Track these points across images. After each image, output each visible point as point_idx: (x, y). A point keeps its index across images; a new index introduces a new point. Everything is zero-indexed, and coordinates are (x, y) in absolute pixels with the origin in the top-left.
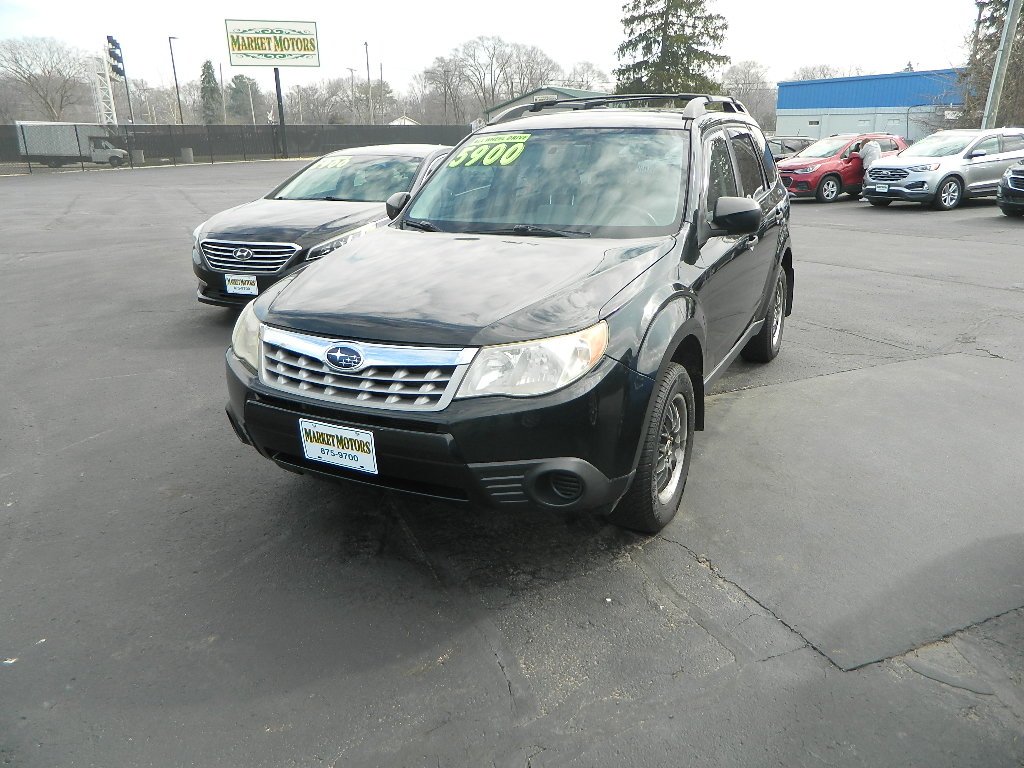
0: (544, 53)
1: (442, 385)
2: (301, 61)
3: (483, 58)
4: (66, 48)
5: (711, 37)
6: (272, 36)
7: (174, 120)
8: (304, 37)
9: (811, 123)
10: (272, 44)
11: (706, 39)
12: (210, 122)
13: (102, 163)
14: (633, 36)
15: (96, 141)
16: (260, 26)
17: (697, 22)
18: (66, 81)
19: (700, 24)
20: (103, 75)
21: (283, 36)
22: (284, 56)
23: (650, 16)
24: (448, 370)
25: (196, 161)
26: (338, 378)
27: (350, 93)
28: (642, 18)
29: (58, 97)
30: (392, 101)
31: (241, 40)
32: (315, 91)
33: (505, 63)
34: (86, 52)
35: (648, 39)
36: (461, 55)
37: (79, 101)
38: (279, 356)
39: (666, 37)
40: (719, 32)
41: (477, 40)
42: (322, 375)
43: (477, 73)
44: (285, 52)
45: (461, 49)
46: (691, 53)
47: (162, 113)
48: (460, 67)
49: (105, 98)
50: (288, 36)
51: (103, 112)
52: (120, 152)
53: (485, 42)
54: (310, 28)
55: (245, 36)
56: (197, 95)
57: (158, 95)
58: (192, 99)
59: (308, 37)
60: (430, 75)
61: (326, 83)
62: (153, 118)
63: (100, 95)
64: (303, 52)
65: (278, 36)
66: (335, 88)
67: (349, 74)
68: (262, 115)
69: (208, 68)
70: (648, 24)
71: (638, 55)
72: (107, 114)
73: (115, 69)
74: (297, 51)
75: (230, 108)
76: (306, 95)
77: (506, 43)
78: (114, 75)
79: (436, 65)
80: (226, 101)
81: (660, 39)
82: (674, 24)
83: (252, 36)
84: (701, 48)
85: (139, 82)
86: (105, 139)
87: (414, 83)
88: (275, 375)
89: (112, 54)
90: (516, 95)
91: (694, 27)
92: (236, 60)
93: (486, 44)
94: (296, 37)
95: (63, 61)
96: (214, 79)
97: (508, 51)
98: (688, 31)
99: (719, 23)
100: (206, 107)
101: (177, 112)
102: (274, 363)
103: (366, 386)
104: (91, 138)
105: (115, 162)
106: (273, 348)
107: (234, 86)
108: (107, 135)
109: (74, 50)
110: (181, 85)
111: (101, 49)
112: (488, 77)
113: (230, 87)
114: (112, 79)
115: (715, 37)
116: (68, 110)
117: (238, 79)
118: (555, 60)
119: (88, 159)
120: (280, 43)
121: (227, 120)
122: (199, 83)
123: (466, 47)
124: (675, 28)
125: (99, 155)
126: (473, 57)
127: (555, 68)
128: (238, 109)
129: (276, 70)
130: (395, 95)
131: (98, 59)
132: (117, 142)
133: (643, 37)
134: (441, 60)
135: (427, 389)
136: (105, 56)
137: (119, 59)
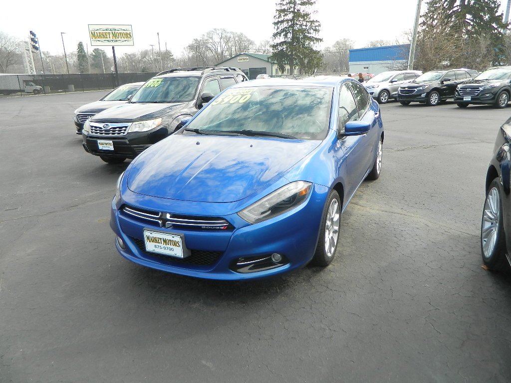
0: (246, 36)
1: (125, 130)
2: (125, 43)
3: (216, 39)
4: (9, 37)
5: (314, 30)
6: (111, 32)
7: (64, 71)
8: (126, 32)
9: (365, 68)
10: (111, 35)
11: (312, 31)
12: (82, 72)
13: (30, 93)
14: (279, 30)
15: (27, 82)
16: (104, 27)
17: (307, 23)
18: (9, 53)
19: (309, 24)
20: (28, 50)
21: (116, 32)
22: (117, 41)
23: (286, 21)
24: (126, 127)
25: (75, 91)
26: (105, 131)
27: (151, 57)
28: (282, 22)
29: (5, 61)
30: (173, 60)
31: (96, 34)
32: (134, 55)
33: (227, 41)
34: (19, 39)
35: (286, 31)
36: (206, 38)
37: (16, 63)
38: (93, 128)
39: (293, 30)
40: (317, 28)
41: (214, 30)
42: (102, 131)
43: (214, 46)
44: (117, 39)
45: (206, 35)
46: (305, 37)
47: (59, 68)
48: (205, 43)
49: (29, 61)
50: (118, 32)
51: (29, 68)
52: (38, 87)
53: (217, 31)
54: (129, 28)
55: (98, 32)
56: (75, 59)
57: (56, 59)
58: (73, 60)
59: (128, 32)
60: (191, 47)
61: (140, 51)
62: (53, 71)
63: (27, 60)
64: (126, 39)
65: (113, 32)
66: (145, 54)
67: (151, 47)
68: (108, 68)
69: (80, 45)
70: (285, 25)
71: (281, 39)
72: (31, 69)
73: (34, 47)
74: (123, 39)
75: (92, 65)
76: (130, 58)
77: (228, 31)
78: (34, 50)
79: (194, 42)
80: (90, 61)
81: (291, 31)
82: (297, 24)
83: (101, 32)
84: (309, 35)
85: (46, 52)
86: (31, 81)
87: (184, 51)
88: (92, 132)
89: (32, 40)
90: (233, 56)
91: (306, 26)
92: (94, 43)
93: (218, 32)
94: (122, 32)
95: (7, 43)
96: (84, 51)
97: (229, 35)
98: (304, 27)
99: (317, 24)
100: (80, 65)
101: (66, 68)
102: (92, 129)
103: (111, 132)
104: (24, 81)
105: (36, 92)
106: (92, 127)
107: (94, 54)
108: (32, 80)
109: (13, 38)
110: (67, 54)
111: (27, 38)
112: (219, 48)
113: (92, 55)
114: (33, 52)
115: (315, 30)
116: (10, 67)
117: (96, 50)
118: (252, 40)
119: (23, 91)
120: (114, 35)
121: (91, 71)
122: (76, 53)
123: (208, 34)
124: (298, 26)
125: (29, 89)
126: (212, 38)
127: (251, 43)
128: (97, 65)
129: (113, 48)
130: (175, 57)
131: (26, 42)
132: (36, 82)
133: (283, 30)
134: (196, 40)
135: (123, 131)
136: (29, 41)
137: (36, 42)
